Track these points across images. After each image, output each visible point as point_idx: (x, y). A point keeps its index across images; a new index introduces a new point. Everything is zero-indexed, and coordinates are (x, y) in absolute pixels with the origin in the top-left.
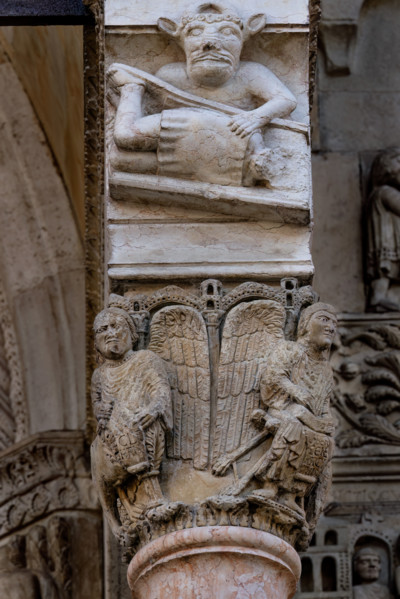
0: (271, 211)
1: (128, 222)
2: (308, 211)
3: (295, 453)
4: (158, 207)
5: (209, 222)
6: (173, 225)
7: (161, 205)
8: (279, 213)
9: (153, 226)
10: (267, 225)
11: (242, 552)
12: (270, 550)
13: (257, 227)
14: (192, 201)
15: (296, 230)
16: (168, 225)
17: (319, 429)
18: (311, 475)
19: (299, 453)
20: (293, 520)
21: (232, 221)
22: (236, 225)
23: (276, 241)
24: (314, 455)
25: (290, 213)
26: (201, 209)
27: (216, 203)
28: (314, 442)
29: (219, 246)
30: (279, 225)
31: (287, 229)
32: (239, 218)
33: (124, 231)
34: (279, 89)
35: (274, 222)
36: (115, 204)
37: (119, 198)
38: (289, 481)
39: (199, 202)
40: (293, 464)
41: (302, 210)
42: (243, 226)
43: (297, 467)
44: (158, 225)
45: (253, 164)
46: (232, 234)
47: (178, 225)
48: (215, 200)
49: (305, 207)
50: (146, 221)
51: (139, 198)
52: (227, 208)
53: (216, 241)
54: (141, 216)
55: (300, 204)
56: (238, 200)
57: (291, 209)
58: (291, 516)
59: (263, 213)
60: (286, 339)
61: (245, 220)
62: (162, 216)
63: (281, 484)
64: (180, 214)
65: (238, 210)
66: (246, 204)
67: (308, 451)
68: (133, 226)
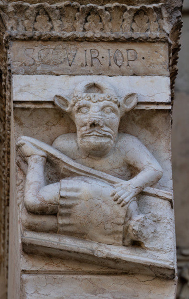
0: (146, 268)
1: (37, 272)
2: (174, 270)
4: (59, 261)
5: (98, 274)
6: (71, 276)
7: (61, 259)
8: (151, 269)
9: (56, 276)
10: (142, 278)
13: (135, 280)
14: (85, 257)
15: (164, 283)
16: (67, 276)
21: (116, 274)
22: (118, 277)
23: (150, 292)
25: (160, 270)
26: (92, 263)
27: (103, 260)
29: (106, 295)
30: (151, 278)
31: (157, 282)
32: (120, 271)
33: (34, 280)
34: (149, 160)
35: (148, 275)
36: (27, 256)
37: (29, 252)
39: (90, 259)
41: (169, 269)
42: (124, 278)
44: (59, 276)
45: (131, 228)
46: (115, 285)
47: (75, 276)
48: (103, 258)
49: (171, 267)
50: (50, 273)
51: (45, 253)
52: (112, 264)
53: (104, 291)
54: (46, 268)
55: (167, 264)
56: (120, 259)
57: (161, 268)
59: (138, 269)
61: (125, 273)
62: (62, 269)
64: (76, 266)
65: (119, 265)
66: (126, 262)
68: (40, 276)
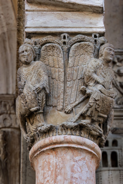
0: (88, 7)
1: (33, 11)
2: (103, 8)
3: (98, 105)
4: (45, 6)
5: (64, 11)
6: (50, 12)
7: (46, 5)
8: (91, 8)
9: (43, 12)
10: (87, 13)
11: (76, 147)
12: (88, 146)
13: (83, 14)
14: (58, 3)
15: (98, 15)
16: (48, 12)
17: (108, 95)
18: (105, 114)
19: (100, 105)
20: (98, 134)
21: (73, 11)
22: (75, 13)
23: (90, 19)
24: (106, 106)
25: (96, 8)
26: (61, 6)
27: (67, 4)
28: (106, 100)
29: (68, 21)
30: (91, 13)
31: (95, 14)
32: (76, 10)
33: (32, 14)
35: (90, 12)
36: (28, 4)
37: (30, 2)
38: (96, 116)
39: (60, 4)
40: (97, 109)
41: (100, 7)
42: (78, 13)
43: (99, 111)
44: (44, 12)
46: (73, 16)
47: (53, 12)
48: (67, 3)
49: (101, 6)
50: (40, 11)
51: (38, 2)
52: (71, 6)
53: (67, 19)
54: (38, 9)
55: (99, 5)
56: (75, 3)
57: (96, 7)
58: (97, 132)
59: (85, 8)
60: (94, 58)
61: (78, 11)
62: (46, 9)
63: (93, 118)
64: (53, 8)
65: (76, 7)
66: (79, 5)
67: (104, 104)
68: (35, 12)
